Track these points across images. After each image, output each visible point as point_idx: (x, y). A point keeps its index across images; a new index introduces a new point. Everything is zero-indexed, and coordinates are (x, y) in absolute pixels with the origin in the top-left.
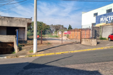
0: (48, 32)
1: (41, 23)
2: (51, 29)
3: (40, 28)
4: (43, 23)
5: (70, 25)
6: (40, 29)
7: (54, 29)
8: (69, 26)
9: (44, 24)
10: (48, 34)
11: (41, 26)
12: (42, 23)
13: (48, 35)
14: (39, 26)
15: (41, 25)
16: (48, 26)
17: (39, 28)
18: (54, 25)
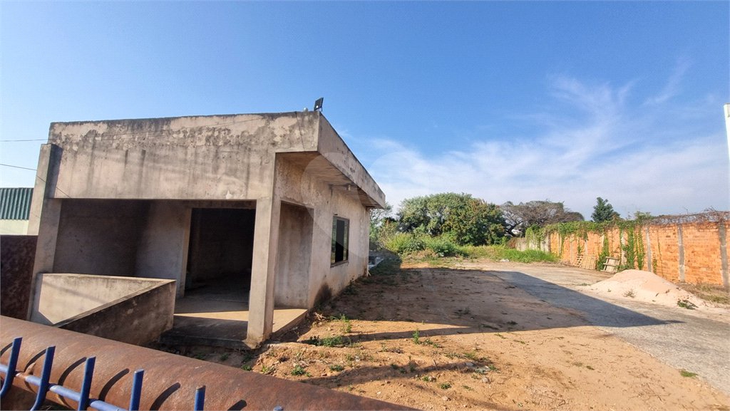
0: (495, 230)
1: (462, 199)
2: (507, 221)
3: (458, 215)
4: (473, 197)
5: (600, 200)
6: (461, 221)
7: (520, 219)
8: (596, 204)
9: (477, 203)
10: (492, 243)
11: (461, 208)
12: (468, 197)
13: (494, 246)
14: (454, 211)
15: (462, 204)
16: (493, 206)
17: (454, 217)
18: (516, 203)
